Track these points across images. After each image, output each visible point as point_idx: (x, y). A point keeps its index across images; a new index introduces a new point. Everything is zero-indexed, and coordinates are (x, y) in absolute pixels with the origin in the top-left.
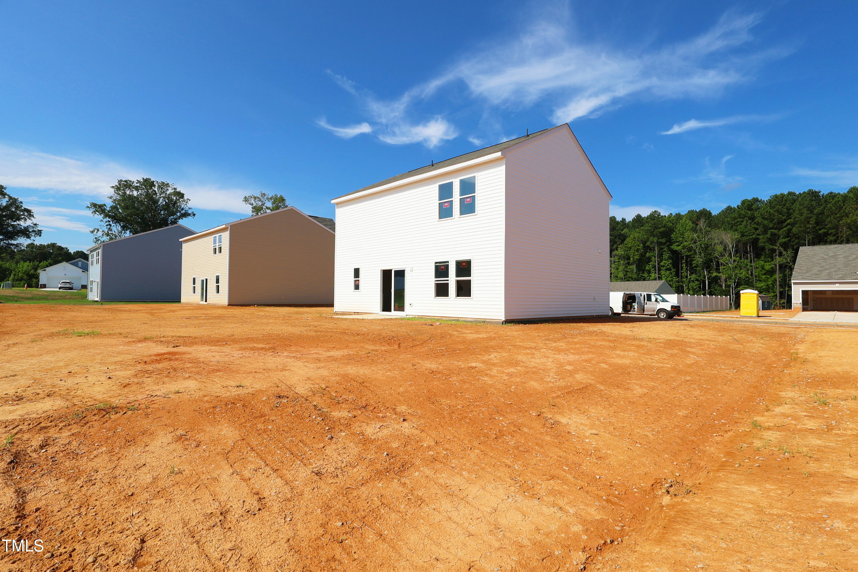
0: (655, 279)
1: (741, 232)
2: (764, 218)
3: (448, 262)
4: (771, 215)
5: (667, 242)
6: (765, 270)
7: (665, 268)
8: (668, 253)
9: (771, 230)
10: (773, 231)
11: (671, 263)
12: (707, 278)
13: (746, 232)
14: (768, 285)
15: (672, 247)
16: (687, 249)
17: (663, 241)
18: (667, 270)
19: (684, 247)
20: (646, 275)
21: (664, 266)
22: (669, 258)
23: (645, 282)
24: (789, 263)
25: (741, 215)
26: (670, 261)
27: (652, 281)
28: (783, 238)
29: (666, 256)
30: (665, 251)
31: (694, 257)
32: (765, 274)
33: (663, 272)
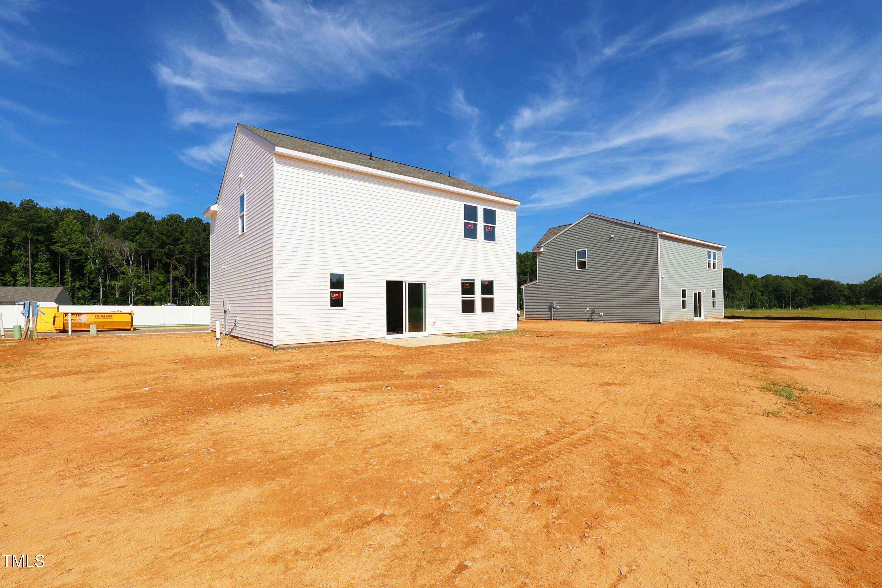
0: (27, 285)
1: (139, 243)
2: (161, 233)
3: (474, 280)
4: (169, 232)
5: (46, 240)
6: (160, 281)
7: (40, 272)
8: (46, 254)
9: (169, 246)
10: (171, 246)
11: (49, 267)
12: (101, 286)
13: (144, 243)
14: (162, 295)
15: (53, 247)
16: (76, 252)
17: (41, 238)
18: (43, 274)
19: (71, 251)
20: (8, 278)
21: (39, 269)
22: (48, 260)
23: (6, 288)
24: (183, 276)
25: (138, 226)
26: (49, 264)
27: (21, 288)
28: (178, 254)
29: (43, 256)
30: (41, 251)
31: (85, 263)
32: (159, 285)
33: (38, 277)
